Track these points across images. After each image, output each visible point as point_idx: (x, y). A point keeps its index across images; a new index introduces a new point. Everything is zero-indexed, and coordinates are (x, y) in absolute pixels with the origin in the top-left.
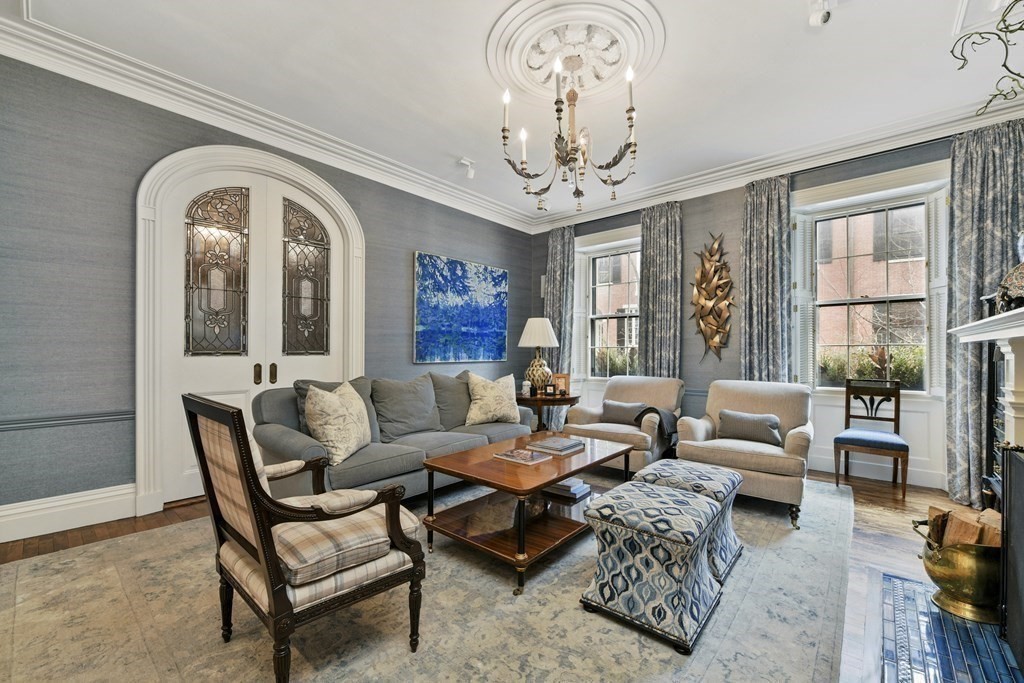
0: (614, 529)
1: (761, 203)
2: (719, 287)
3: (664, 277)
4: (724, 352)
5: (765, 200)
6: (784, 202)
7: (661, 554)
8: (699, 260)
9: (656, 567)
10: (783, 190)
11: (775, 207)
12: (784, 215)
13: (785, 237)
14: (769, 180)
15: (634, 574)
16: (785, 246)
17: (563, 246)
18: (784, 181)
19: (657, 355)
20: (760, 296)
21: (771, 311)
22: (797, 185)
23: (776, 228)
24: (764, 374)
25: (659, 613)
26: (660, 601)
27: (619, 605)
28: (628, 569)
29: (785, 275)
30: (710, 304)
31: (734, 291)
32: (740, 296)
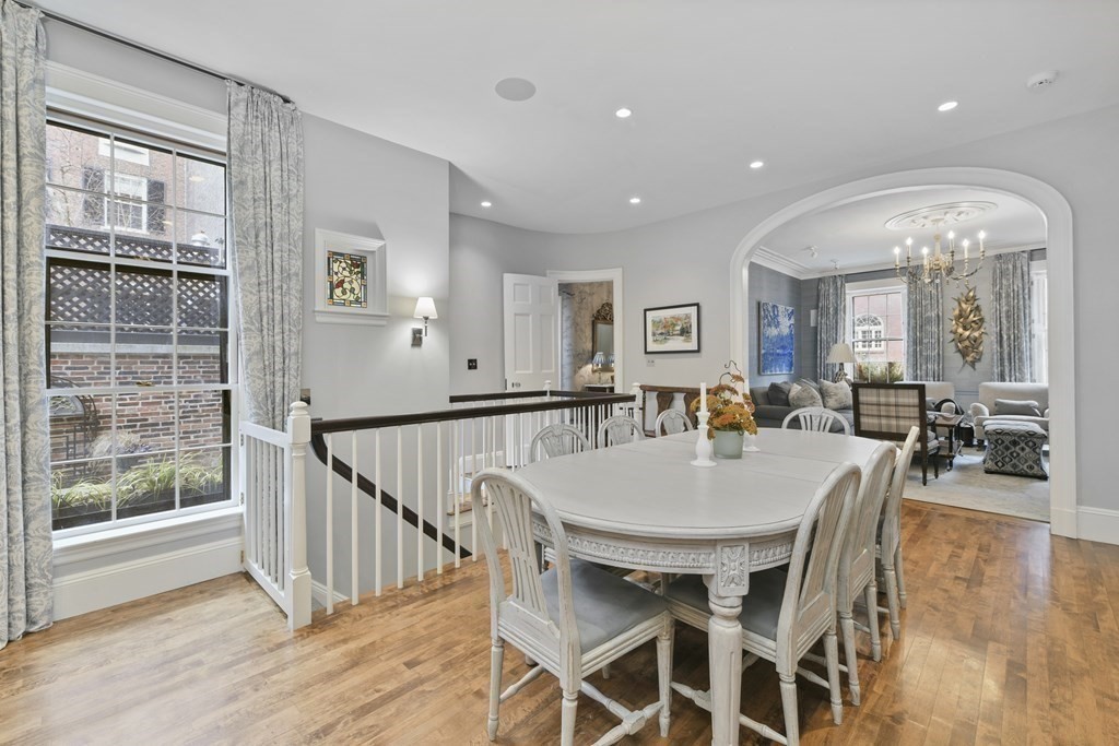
0: (1004, 438)
1: (1008, 269)
2: (974, 322)
3: (929, 314)
4: (977, 365)
5: (1011, 267)
6: (1025, 269)
7: (1031, 444)
8: (956, 303)
9: (1027, 449)
10: (1025, 262)
11: (1019, 271)
12: (1026, 277)
13: (1026, 291)
14: (1014, 254)
15: (1015, 455)
16: (1027, 297)
17: (836, 289)
18: (1026, 255)
19: (924, 367)
20: (1009, 329)
21: (1017, 338)
22: (1035, 257)
23: (1020, 285)
24: (1013, 378)
25: (1031, 468)
26: (1030, 463)
27: (1008, 468)
28: (1011, 454)
29: (1028, 316)
30: (967, 333)
31: (985, 325)
32: (990, 327)
